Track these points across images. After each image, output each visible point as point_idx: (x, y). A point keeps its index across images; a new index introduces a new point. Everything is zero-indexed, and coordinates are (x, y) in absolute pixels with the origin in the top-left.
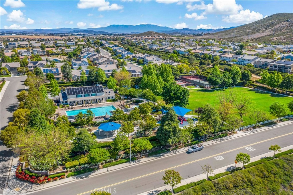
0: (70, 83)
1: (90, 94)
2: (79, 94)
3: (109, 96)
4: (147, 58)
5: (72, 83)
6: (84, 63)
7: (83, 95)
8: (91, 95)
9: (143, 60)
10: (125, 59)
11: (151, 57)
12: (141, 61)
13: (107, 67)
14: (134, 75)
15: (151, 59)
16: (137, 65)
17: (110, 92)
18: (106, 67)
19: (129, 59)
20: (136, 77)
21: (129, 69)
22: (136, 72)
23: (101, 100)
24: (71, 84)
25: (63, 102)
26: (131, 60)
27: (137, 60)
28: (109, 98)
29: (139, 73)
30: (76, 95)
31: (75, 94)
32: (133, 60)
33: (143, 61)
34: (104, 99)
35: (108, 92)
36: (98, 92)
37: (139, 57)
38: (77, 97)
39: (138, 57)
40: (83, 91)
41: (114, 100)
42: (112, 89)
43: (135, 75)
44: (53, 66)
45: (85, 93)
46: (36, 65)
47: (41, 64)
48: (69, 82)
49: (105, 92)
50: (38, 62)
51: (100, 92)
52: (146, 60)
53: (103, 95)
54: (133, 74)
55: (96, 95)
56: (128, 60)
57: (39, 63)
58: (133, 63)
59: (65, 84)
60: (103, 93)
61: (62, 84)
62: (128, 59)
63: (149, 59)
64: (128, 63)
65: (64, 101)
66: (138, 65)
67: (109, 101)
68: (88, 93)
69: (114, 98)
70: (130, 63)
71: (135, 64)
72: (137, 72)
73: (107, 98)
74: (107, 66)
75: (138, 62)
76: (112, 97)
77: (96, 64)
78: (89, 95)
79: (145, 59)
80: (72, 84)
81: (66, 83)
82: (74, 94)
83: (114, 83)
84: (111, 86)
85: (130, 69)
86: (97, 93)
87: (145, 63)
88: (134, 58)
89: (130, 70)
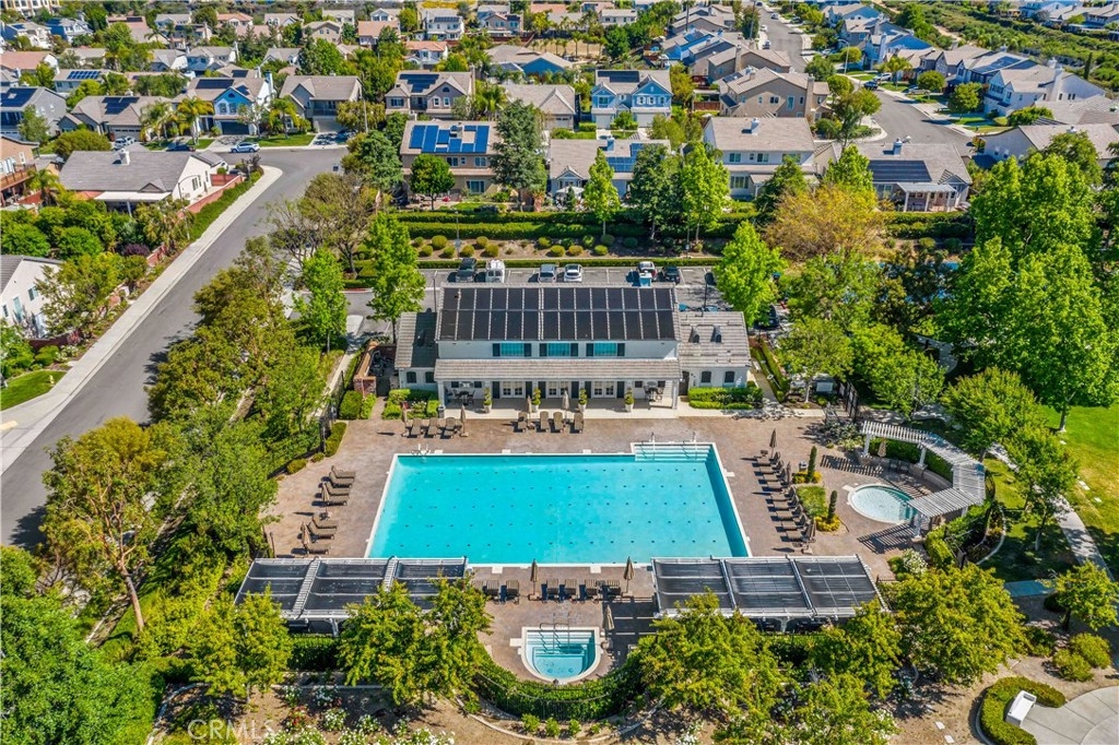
0: (528, 220)
1: (582, 344)
2: (514, 334)
3: (706, 363)
4: (1007, 76)
5: (535, 221)
6: (647, 91)
7: (535, 345)
8: (590, 351)
9: (980, 85)
10: (880, 72)
11: (1033, 70)
12: (968, 92)
13: (755, 133)
14: (912, 195)
15: (1032, 87)
16: (942, 112)
17: (717, 338)
18: (749, 131)
19: (900, 73)
20: (925, 214)
21: (886, 152)
22: (928, 179)
23: (647, 393)
24: (529, 227)
25: (411, 377)
26: (913, 82)
27: (945, 85)
28: (706, 377)
29: (947, 188)
30: (488, 344)
31: (485, 338)
32: (923, 86)
33: (982, 94)
34: (671, 388)
35: (705, 334)
36: (634, 336)
37: (958, 68)
38: (497, 351)
39: (953, 69)
40: (541, 317)
41: (739, 398)
42: (738, 317)
43: (921, 195)
44: (493, 102)
45: (550, 334)
46: (425, 92)
47: (446, 90)
48: (522, 214)
49: (688, 331)
50: (437, 76)
51: (651, 335)
52: (1000, 90)
53: (670, 358)
54: (908, 187)
55: (621, 351)
56: (893, 80)
57: (439, 82)
58: (918, 101)
59: (497, 228)
60: (668, 343)
61: (481, 226)
62: (894, 75)
63: (1020, 81)
64: (890, 94)
65: (421, 372)
66: (947, 117)
67: (699, 398)
68: (567, 334)
69: (738, 382)
70: (902, 96)
71: (931, 109)
72: (935, 173)
73: (695, 378)
74: (754, 126)
75: (949, 96)
76: (730, 376)
77: (715, 98)
78: (574, 351)
79: (993, 81)
80: (535, 228)
81: (505, 220)
82: (481, 335)
83: (761, 275)
84: (735, 289)
85: (892, 153)
86: (630, 344)
87: (991, 104)
88: (929, 75)
89: (896, 157)
